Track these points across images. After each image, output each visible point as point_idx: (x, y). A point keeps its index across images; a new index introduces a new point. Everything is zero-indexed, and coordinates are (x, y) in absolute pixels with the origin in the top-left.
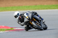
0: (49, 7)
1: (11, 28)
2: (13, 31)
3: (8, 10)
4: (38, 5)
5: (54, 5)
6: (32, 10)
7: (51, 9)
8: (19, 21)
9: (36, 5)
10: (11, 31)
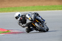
0: (48, 7)
1: (7, 31)
2: (10, 34)
3: (4, 11)
4: (36, 6)
5: (53, 6)
6: (30, 11)
7: (50, 10)
8: (20, 22)
9: (34, 6)
10: (7, 34)
